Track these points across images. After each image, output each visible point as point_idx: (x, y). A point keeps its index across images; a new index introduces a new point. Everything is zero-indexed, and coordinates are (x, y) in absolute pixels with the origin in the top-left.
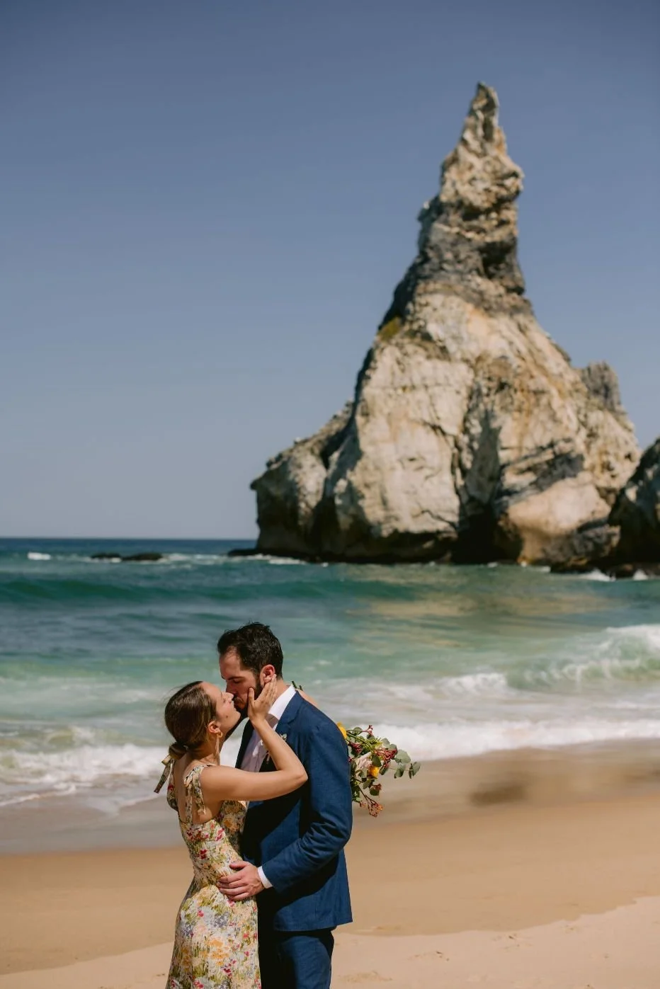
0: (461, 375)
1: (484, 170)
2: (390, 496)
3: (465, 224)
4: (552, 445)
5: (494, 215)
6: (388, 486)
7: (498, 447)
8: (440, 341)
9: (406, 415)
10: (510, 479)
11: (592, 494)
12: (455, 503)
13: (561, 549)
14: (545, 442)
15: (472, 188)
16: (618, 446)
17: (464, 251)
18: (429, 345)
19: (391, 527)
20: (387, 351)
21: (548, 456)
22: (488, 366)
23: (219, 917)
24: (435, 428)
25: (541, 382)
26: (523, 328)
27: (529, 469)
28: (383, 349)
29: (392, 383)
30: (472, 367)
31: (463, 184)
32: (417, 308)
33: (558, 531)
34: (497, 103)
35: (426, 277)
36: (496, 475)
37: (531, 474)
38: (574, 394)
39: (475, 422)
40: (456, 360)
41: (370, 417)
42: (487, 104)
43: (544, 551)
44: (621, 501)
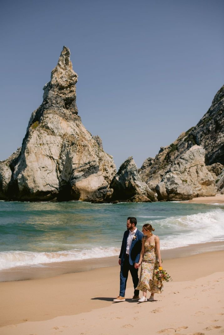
0: (59, 140)
1: (66, 74)
2: (36, 179)
3: (59, 91)
4: (89, 163)
5: (69, 89)
6: (35, 176)
7: (72, 164)
8: (52, 129)
9: (41, 153)
10: (76, 174)
11: (102, 178)
12: (57, 182)
13: (93, 196)
14: (87, 162)
15: (62, 80)
16: (109, 163)
17: (59, 100)
18: (48, 130)
19: (37, 189)
21: (88, 166)
22: (67, 137)
24: (51, 157)
25: (86, 143)
26: (78, 126)
27: (82, 171)
28: (33, 132)
29: (36, 143)
30: (62, 137)
31: (59, 79)
32: (44, 118)
33: (92, 190)
34: (70, 53)
35: (47, 108)
36: (71, 173)
37: (82, 172)
38: (95, 146)
39: (64, 155)
40: (57, 135)
41: (29, 154)
42: (66, 53)
43: (87, 197)
44: (114, 180)
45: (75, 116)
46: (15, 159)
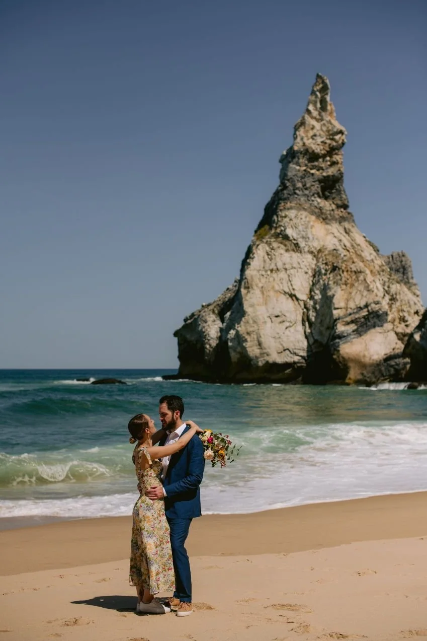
0: (308, 261)
1: (322, 130)
2: (263, 340)
3: (309, 164)
4: (367, 306)
5: (328, 158)
6: (262, 332)
7: (333, 308)
8: (294, 240)
9: (273, 287)
10: (341, 328)
11: (392, 336)
12: (305, 344)
13: (373, 373)
14: (362, 304)
15: (314, 141)
16: (410, 306)
17: (309, 182)
18: (287, 243)
19: (264, 360)
20: (260, 247)
21: (364, 313)
22: (325, 255)
24: (292, 296)
25: (360, 265)
26: (348, 230)
27: (352, 322)
28: (258, 245)
29: (264, 268)
30: (315, 256)
31: (308, 139)
32: (280, 219)
33: (371, 361)
34: (329, 86)
35: (285, 199)
36: (332, 326)
37: (354, 325)
38: (381, 273)
39: (317, 292)
40: (305, 252)
41: (250, 290)
42: (323, 87)
43: (362, 374)
44: (411, 341)
45: (342, 212)
46: (229, 300)
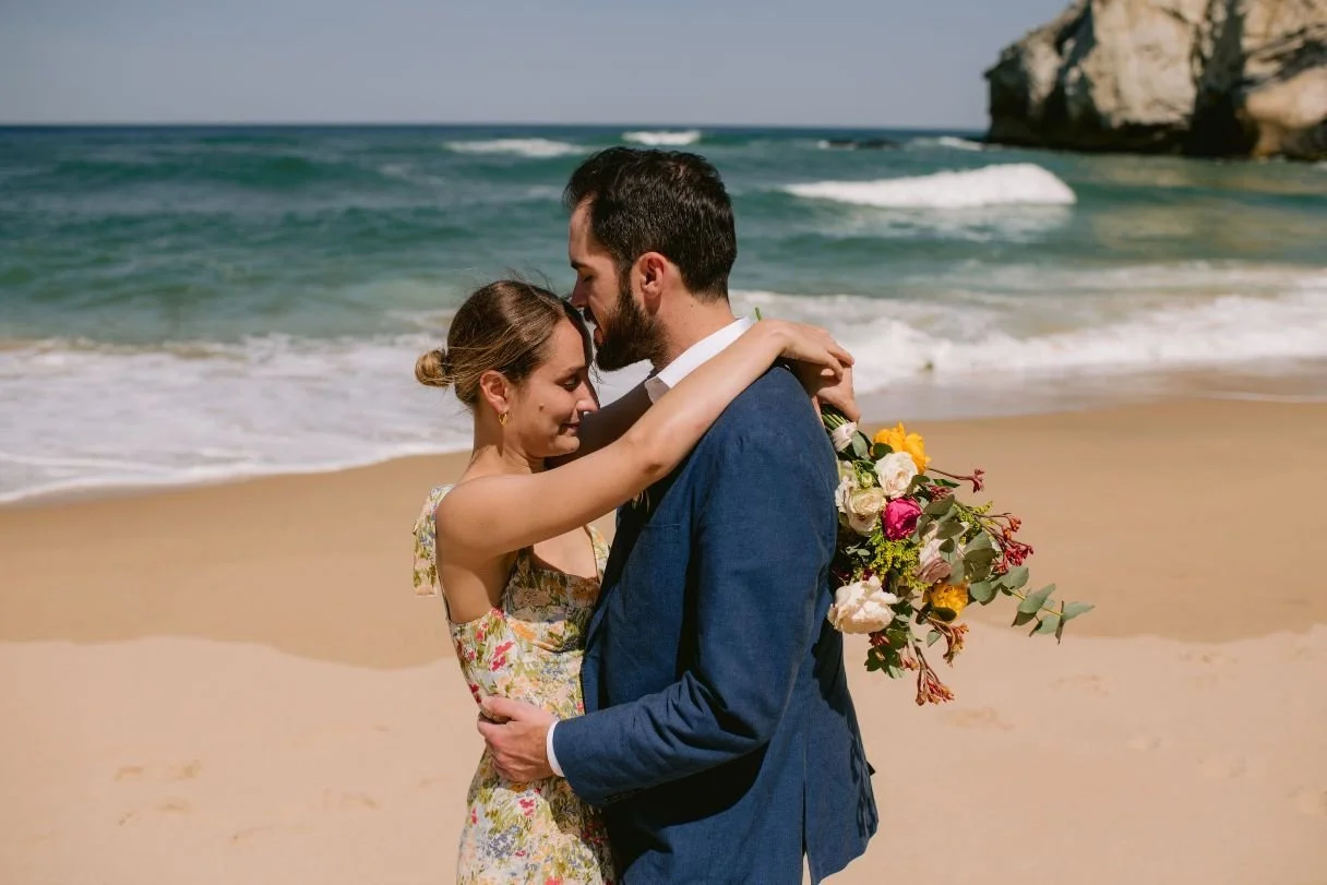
2: (1122, 86)
4: (1302, 31)
6: (1121, 75)
7: (1242, 34)
9: (1145, 2)
10: (1253, 68)
12: (1190, 93)
13: (1301, 142)
14: (1295, 29)
19: (1122, 118)
21: (1297, 43)
23: (498, 835)
24: (1177, 16)
27: (1275, 58)
33: (1299, 124)
36: (1237, 65)
37: (1277, 63)
39: (1219, 8)
41: (1107, 5)
43: (1283, 142)
46: (1072, 22)
